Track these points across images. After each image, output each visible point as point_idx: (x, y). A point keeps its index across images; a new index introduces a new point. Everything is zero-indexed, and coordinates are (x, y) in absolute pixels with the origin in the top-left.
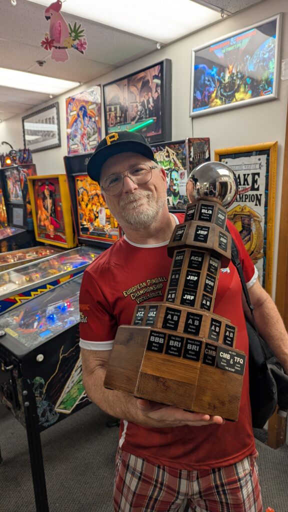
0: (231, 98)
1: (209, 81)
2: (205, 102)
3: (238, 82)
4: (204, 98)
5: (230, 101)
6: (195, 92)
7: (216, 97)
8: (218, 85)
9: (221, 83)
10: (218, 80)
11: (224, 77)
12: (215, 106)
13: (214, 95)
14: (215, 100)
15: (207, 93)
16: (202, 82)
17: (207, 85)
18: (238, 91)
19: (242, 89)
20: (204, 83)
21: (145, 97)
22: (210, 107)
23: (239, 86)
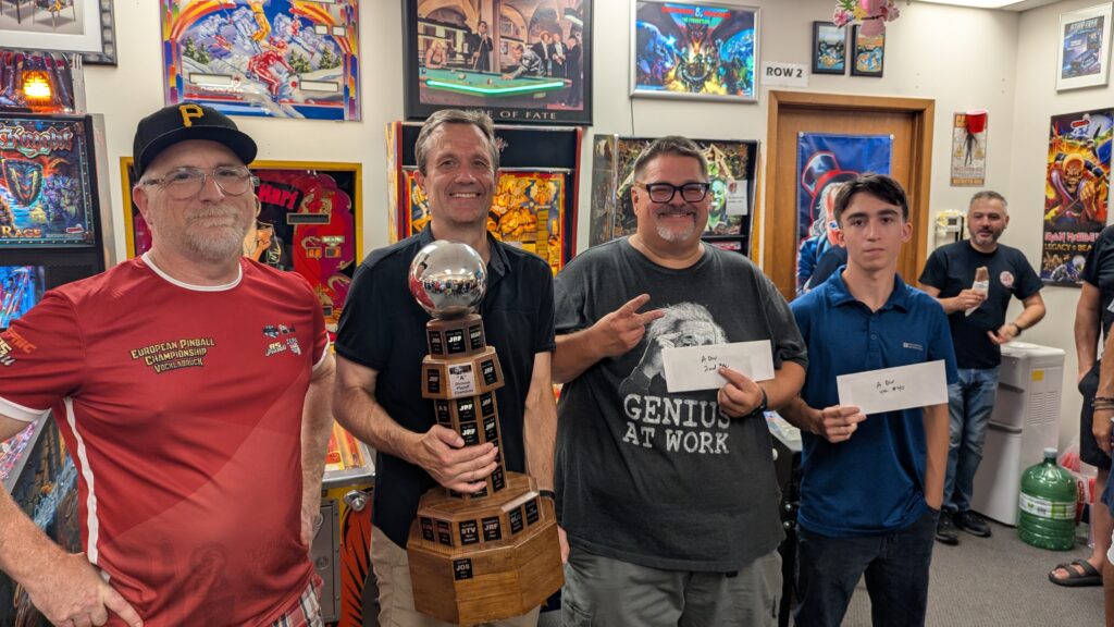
0: (699, 85)
1: (662, 51)
2: (657, 79)
3: (708, 68)
4: (656, 73)
5: (698, 90)
6: (638, 60)
7: (676, 77)
8: (678, 62)
9: (682, 61)
10: (678, 55)
11: (687, 54)
12: (674, 90)
13: (672, 74)
14: (675, 82)
15: (660, 68)
16: (652, 49)
17: (660, 57)
18: (708, 78)
19: (714, 79)
20: (655, 52)
21: (543, 38)
22: (666, 89)
23: (710, 74)
